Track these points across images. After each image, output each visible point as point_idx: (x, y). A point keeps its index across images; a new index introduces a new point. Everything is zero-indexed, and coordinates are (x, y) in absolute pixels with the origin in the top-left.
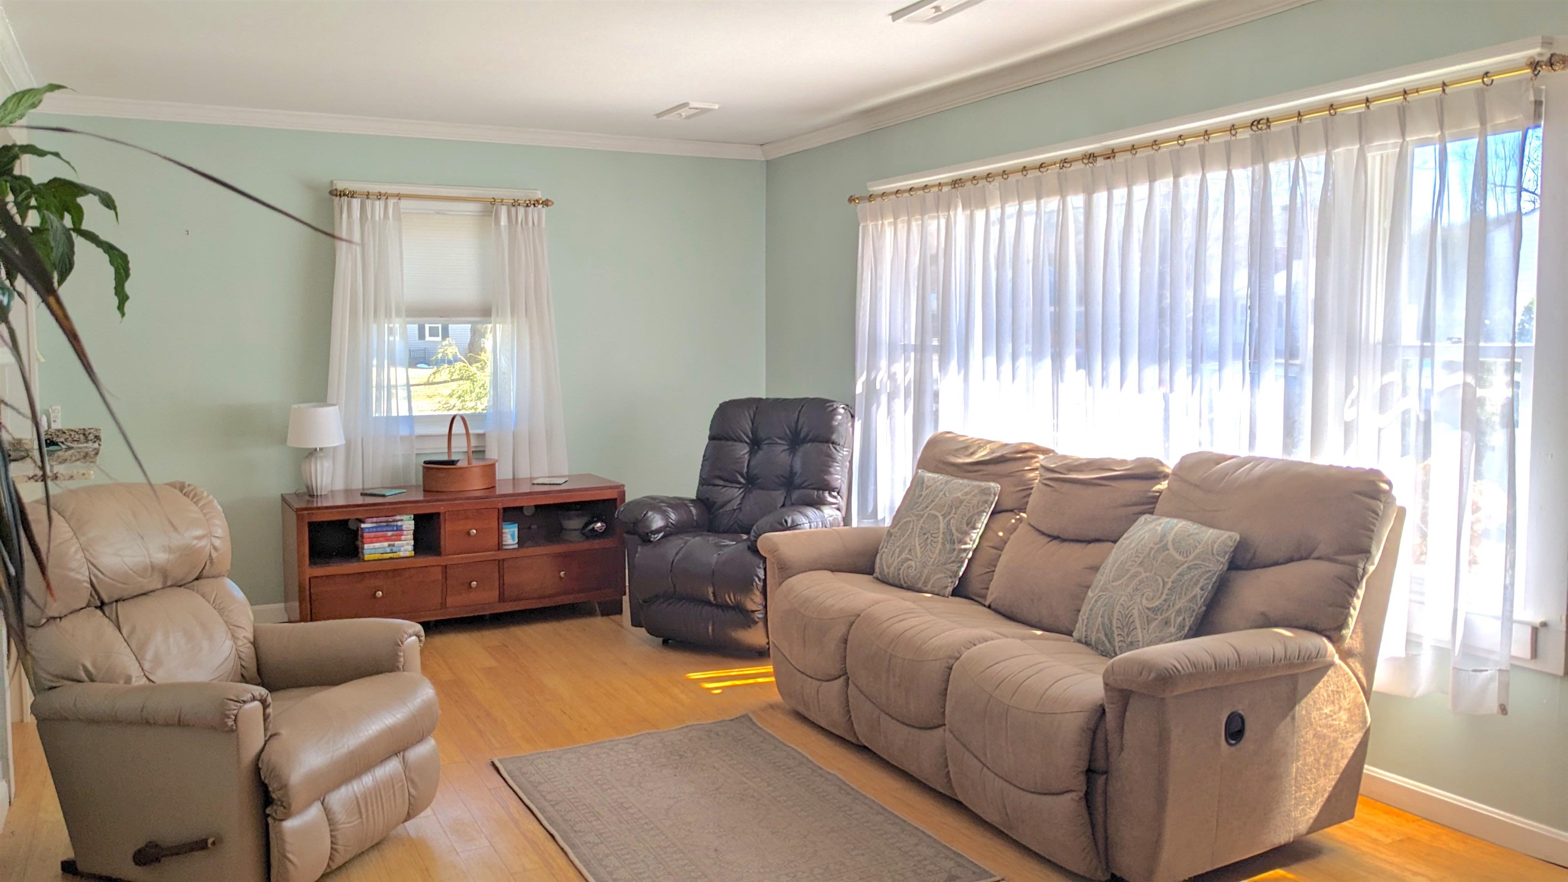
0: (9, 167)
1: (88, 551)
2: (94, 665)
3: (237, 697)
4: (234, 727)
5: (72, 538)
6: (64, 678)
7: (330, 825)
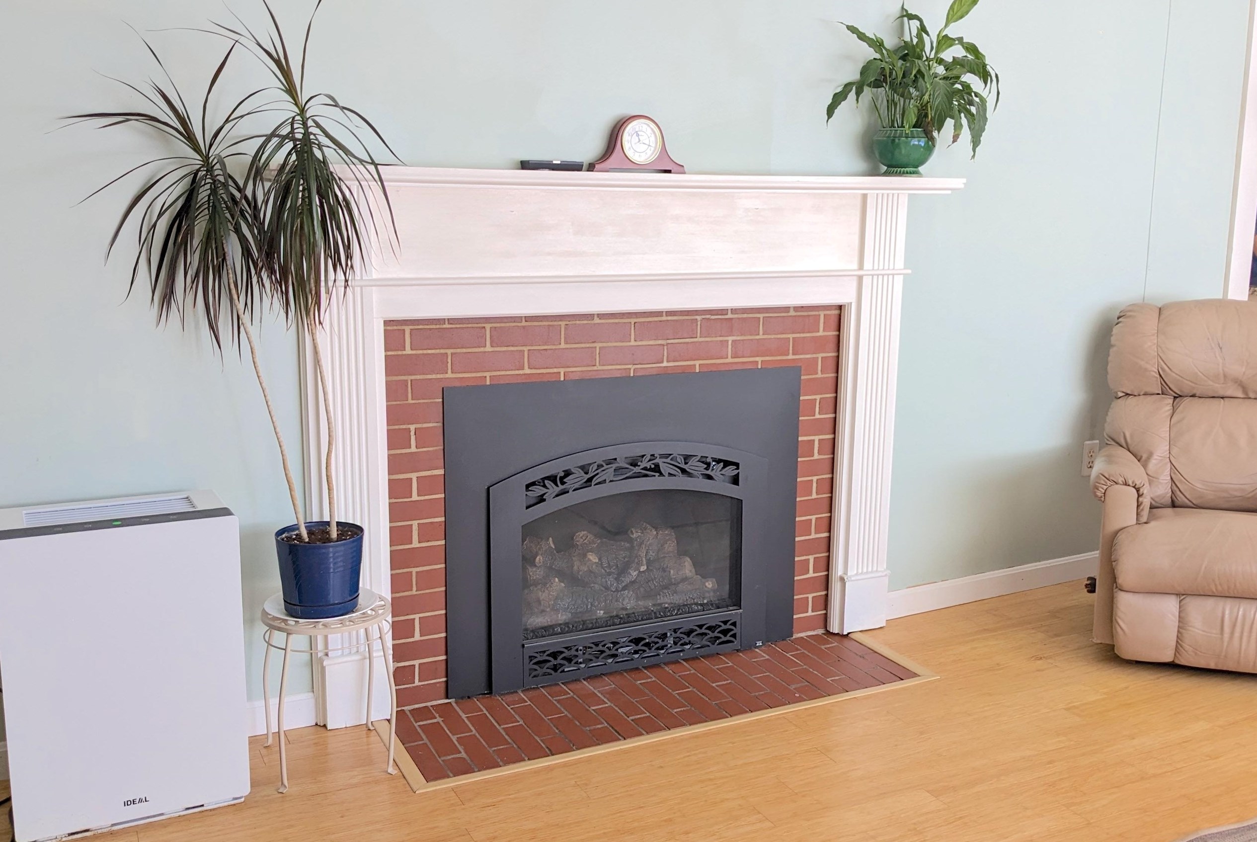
0: (916, 54)
1: (1160, 347)
2: (1132, 436)
3: (1109, 476)
4: (1103, 499)
5: (1153, 335)
6: (1113, 440)
7: (1179, 621)
